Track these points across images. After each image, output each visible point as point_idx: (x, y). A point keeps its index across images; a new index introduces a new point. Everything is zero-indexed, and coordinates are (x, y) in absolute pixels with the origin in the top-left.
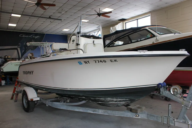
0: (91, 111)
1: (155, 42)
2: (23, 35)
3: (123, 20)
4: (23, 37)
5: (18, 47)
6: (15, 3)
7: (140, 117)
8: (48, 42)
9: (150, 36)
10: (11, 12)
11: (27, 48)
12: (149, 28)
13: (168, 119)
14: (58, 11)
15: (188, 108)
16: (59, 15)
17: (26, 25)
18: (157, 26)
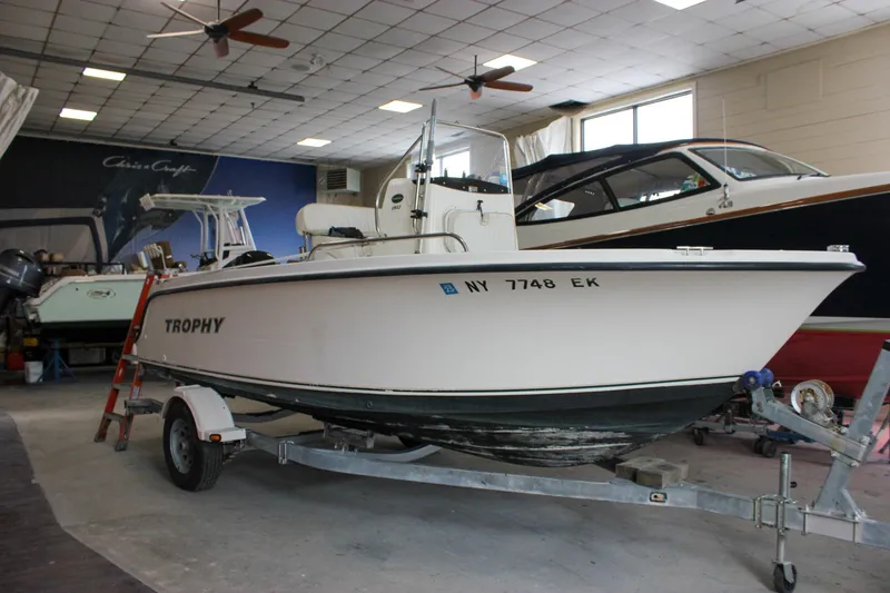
0: (476, 480)
1: (719, 211)
2: (119, 160)
3: (573, 107)
4: (120, 168)
5: (94, 213)
6: (110, 23)
7: (671, 502)
8: (234, 195)
9: (696, 183)
10: (85, 59)
11: (134, 218)
12: (694, 151)
13: (780, 508)
14: (293, 61)
15: (855, 464)
16: (296, 77)
17: (140, 114)
18: (728, 141)
